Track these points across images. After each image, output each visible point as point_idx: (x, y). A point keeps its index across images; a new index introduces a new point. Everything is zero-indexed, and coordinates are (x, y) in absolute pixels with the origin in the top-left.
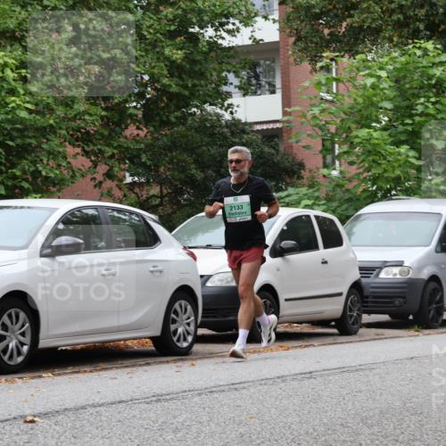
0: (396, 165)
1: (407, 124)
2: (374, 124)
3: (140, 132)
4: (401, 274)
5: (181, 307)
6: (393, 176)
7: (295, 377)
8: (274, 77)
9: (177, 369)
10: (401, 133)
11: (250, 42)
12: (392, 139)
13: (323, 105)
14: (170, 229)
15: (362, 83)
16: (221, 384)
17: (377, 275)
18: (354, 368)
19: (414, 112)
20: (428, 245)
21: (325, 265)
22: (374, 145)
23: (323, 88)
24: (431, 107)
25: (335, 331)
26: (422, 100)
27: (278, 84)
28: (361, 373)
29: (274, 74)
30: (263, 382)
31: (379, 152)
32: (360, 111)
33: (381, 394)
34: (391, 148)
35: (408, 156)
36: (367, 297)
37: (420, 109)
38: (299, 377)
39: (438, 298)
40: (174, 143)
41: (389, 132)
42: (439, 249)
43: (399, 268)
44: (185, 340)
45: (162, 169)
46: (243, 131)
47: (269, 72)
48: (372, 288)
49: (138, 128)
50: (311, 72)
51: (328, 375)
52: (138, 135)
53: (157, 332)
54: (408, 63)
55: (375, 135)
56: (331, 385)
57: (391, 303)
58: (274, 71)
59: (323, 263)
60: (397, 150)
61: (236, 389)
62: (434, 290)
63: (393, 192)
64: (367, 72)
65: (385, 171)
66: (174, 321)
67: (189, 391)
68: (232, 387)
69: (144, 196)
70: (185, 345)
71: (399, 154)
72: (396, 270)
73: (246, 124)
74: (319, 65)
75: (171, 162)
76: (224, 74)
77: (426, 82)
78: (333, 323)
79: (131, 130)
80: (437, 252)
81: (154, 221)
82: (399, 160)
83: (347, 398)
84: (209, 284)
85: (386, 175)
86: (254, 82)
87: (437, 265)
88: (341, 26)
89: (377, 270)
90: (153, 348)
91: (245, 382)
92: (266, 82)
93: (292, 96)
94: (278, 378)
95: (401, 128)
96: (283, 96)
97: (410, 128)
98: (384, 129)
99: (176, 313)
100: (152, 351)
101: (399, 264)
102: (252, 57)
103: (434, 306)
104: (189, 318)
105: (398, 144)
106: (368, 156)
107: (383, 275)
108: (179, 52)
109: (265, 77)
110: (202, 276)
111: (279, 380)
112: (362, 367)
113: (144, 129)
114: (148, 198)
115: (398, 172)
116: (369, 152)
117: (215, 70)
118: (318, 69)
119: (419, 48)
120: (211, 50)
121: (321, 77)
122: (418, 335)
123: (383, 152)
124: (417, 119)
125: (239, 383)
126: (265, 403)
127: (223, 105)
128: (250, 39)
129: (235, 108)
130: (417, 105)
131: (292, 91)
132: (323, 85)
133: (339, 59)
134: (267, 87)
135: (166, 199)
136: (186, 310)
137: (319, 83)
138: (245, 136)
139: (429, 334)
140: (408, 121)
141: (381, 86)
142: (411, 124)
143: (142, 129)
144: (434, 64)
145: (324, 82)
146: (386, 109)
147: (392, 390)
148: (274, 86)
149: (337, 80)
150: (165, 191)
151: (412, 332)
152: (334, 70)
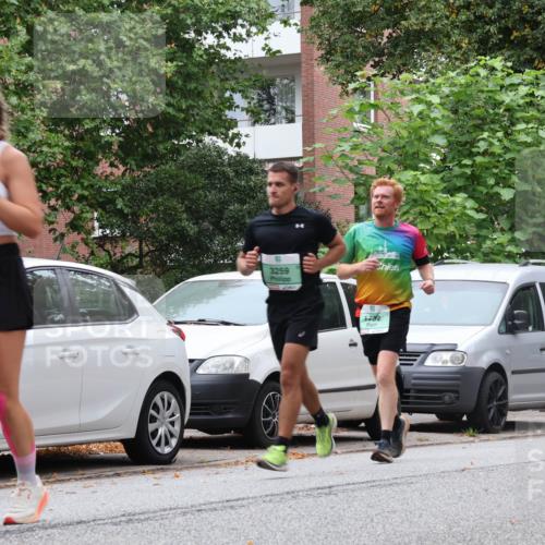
0: (450, 219)
1: (466, 166)
2: (422, 165)
3: (114, 170)
4: (452, 362)
5: (163, 400)
6: (445, 233)
7: (309, 492)
8: (293, 101)
9: (156, 482)
10: (456, 176)
11: (263, 54)
12: (445, 185)
13: (354, 139)
14: (152, 299)
15: (407, 110)
16: (212, 500)
17: (422, 362)
18: (387, 482)
19: (474, 150)
20: (490, 324)
21: (354, 348)
22: (421, 191)
23: (356, 116)
24: (497, 143)
25: (365, 434)
26: (485, 135)
27: (299, 110)
28: (396, 488)
29: (294, 96)
30: (268, 499)
31: (429, 202)
32: (404, 147)
33: (420, 516)
34: (443, 197)
35: (465, 207)
36: (408, 391)
37: (482, 146)
38: (316, 492)
39: (500, 393)
40: (159, 185)
41: (441, 175)
42: (503, 329)
43: (451, 353)
44: (167, 443)
45: (142, 220)
46: (251, 171)
47: (287, 93)
48: (415, 379)
49: (112, 165)
50: (341, 95)
51: (353, 491)
52: (112, 174)
53: (130, 433)
54: (468, 85)
55: (423, 179)
56: (356, 504)
57: (439, 398)
58: (293, 92)
59: (350, 345)
60: (451, 199)
61: (232, 507)
62: (496, 382)
63: (446, 254)
64: (414, 96)
65: (435, 226)
66: (154, 420)
67: (171, 509)
68: (225, 504)
69: (118, 255)
70: (167, 450)
71: (454, 204)
72: (447, 356)
73: (254, 161)
74: (352, 86)
75: (155, 209)
76: (227, 94)
77: (491, 111)
78: (363, 425)
79: (103, 168)
80: (500, 332)
81: (131, 287)
82: (453, 213)
83: (375, 520)
84: (200, 371)
85: (435, 231)
86: (266, 106)
87: (501, 350)
88: (382, 35)
89: (422, 355)
90: (125, 455)
91: (243, 499)
92: (282, 107)
93: (316, 126)
94: (288, 493)
95: (457, 170)
96: (304, 125)
97: (468, 171)
98: (436, 172)
99: (156, 407)
100: (124, 458)
101: (452, 348)
102: (265, 73)
103: (495, 403)
104: (173, 415)
105: (452, 191)
106: (413, 206)
107: (429, 362)
108: (169, 64)
109: (282, 100)
110: (191, 361)
111: (290, 497)
112: (398, 481)
113: (120, 166)
114: (123, 258)
115: (452, 228)
116: (415, 201)
117: (216, 88)
118: (350, 91)
119: (485, 66)
120: (210, 63)
121: (355, 102)
122: (473, 442)
123: (433, 201)
124: (479, 159)
125: (238, 500)
126: (268, 525)
127: (227, 136)
128: (264, 49)
129: (243, 139)
130: (479, 141)
131: (316, 119)
132: (356, 113)
133: (378, 79)
134: (284, 113)
135: (147, 258)
136: (169, 404)
137: (351, 111)
138: (253, 178)
139: (488, 440)
140: (467, 162)
141: (432, 115)
142: (472, 166)
143: (117, 167)
144: (502, 87)
145: (357, 109)
146: (438, 145)
147: (434, 510)
148: (293, 113)
149: (375, 107)
150: (146, 249)
151: (465, 438)
152: (372, 93)
